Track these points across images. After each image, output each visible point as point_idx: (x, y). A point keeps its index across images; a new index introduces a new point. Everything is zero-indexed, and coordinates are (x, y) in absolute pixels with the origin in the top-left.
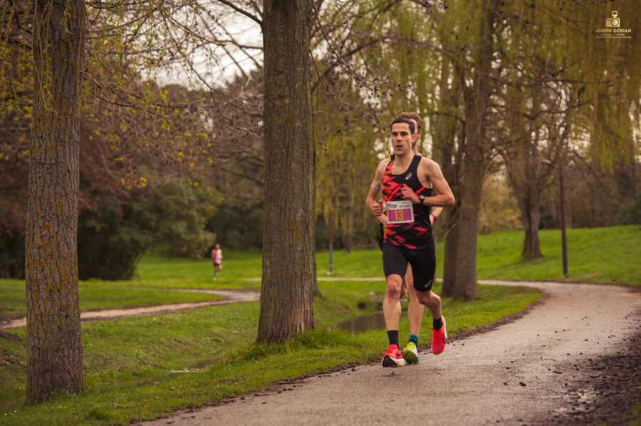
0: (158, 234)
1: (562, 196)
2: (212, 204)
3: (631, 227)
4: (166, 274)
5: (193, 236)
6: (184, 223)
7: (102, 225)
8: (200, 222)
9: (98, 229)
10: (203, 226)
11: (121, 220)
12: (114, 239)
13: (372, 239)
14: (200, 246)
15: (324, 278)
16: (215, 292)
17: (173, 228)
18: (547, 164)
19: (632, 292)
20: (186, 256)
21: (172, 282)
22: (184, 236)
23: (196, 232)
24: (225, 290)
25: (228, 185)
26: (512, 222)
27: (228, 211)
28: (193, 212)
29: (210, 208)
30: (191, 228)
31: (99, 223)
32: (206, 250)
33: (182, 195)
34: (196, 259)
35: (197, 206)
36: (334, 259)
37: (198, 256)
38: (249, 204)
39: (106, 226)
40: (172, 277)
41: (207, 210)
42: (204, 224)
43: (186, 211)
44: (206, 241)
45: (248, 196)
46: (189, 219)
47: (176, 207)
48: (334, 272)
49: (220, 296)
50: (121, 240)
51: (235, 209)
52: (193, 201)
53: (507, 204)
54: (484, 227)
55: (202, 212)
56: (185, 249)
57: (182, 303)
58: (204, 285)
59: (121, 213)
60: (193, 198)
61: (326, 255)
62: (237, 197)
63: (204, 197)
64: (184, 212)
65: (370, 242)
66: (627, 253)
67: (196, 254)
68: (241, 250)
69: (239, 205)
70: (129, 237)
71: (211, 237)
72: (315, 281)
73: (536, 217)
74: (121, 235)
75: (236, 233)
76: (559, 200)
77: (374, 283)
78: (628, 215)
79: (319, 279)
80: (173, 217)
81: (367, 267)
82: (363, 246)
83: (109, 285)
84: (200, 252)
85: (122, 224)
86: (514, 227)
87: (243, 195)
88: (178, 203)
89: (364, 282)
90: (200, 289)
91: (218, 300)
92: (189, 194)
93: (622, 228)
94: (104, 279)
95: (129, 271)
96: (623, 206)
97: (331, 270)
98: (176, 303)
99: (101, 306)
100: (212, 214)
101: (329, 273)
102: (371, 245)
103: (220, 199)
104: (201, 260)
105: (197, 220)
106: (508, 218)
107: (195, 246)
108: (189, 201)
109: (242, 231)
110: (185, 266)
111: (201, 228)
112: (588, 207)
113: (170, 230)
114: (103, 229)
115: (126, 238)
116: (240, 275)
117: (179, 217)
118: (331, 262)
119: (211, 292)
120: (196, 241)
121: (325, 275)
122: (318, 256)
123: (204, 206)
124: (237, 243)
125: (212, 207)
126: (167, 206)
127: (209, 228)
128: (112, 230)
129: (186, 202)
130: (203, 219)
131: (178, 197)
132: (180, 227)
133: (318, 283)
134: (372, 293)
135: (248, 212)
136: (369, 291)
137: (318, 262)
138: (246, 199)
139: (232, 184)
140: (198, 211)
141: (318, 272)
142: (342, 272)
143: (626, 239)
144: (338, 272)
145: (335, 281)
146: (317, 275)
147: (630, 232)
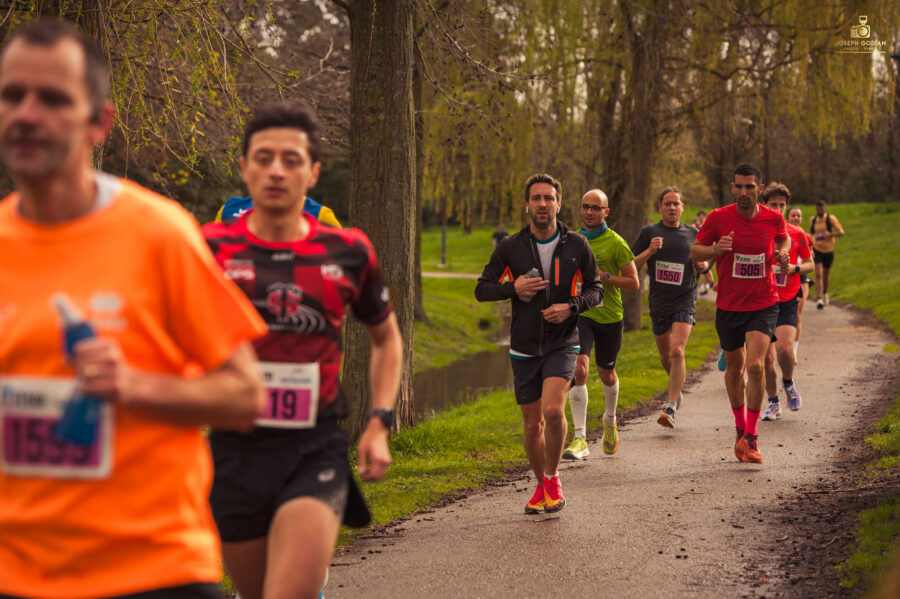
3: (864, 206)
15: (433, 273)
18: (747, 125)
26: (699, 190)
36: (448, 243)
48: (447, 263)
53: (693, 166)
61: (438, 236)
66: (856, 249)
72: (418, 277)
76: (763, 163)
78: (861, 185)
79: (425, 275)
93: (851, 207)
96: (854, 171)
97: (443, 262)
101: (440, 265)
112: (805, 174)
118: (444, 249)
121: (436, 269)
122: (425, 236)
133: (423, 281)
137: (424, 246)
141: (423, 263)
142: (459, 264)
143: (855, 226)
144: (454, 264)
145: (450, 280)
146: (422, 268)
147: (862, 215)
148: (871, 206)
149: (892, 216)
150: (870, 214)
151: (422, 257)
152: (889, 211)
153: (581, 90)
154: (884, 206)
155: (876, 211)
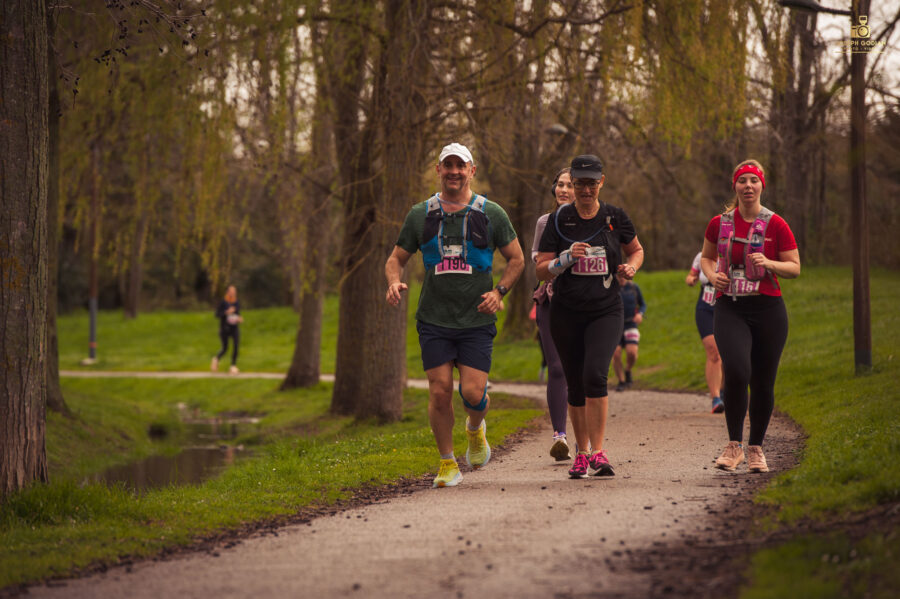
13: (184, 288)
15: (77, 371)
18: (560, 133)
36: (99, 330)
48: (99, 359)
61: (84, 320)
65: (179, 294)
72: (54, 375)
77: (186, 383)
79: (63, 374)
81: (173, 349)
82: (165, 303)
89: (166, 381)
97: (92, 356)
101: (88, 361)
102: (183, 301)
118: (92, 338)
121: (81, 366)
122: (62, 322)
133: (61, 383)
134: (181, 406)
136: (177, 401)
137: (63, 338)
141: (62, 358)
142: (117, 359)
144: (109, 359)
145: (101, 379)
146: (60, 365)
151: (60, 351)
153: (307, 83)
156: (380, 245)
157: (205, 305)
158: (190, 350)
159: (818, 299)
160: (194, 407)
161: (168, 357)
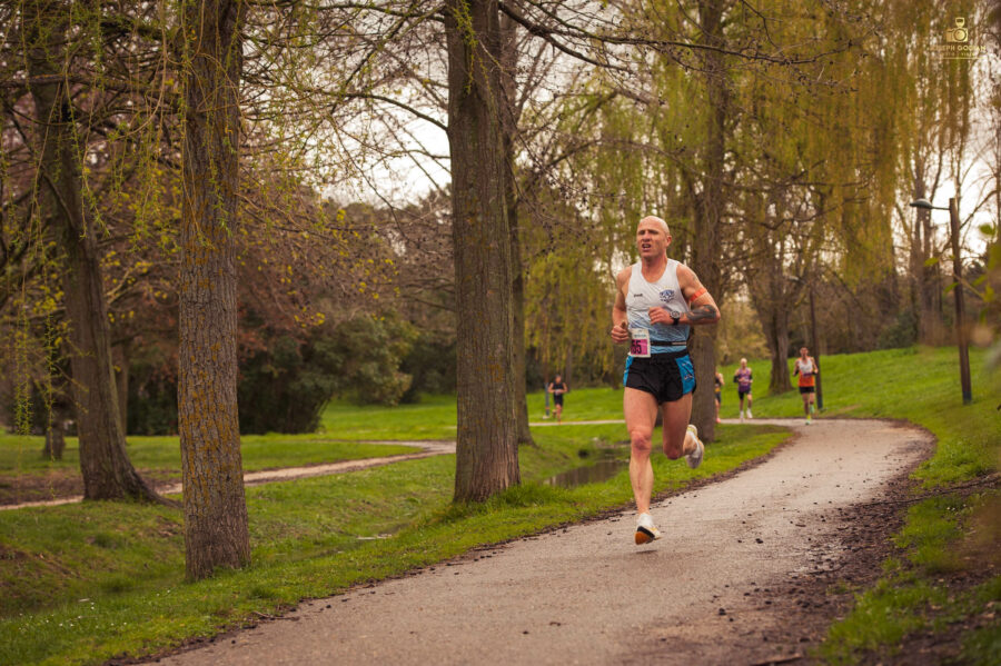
0: (346, 378)
1: (812, 317)
2: (406, 341)
3: (894, 351)
4: (356, 424)
5: (386, 378)
6: (375, 364)
7: (280, 370)
8: (393, 363)
9: (276, 375)
10: (397, 367)
11: (301, 363)
12: (294, 386)
13: (595, 376)
14: (394, 390)
15: (538, 423)
16: (412, 444)
17: (362, 370)
18: (794, 281)
19: (896, 427)
20: (379, 402)
21: (362, 433)
22: (375, 379)
23: (389, 374)
24: (423, 441)
25: (424, 318)
26: (758, 349)
27: (425, 348)
28: (385, 351)
29: (405, 346)
30: (383, 370)
31: (276, 367)
32: (401, 395)
33: (371, 331)
34: (390, 406)
35: (389, 344)
37: (393, 402)
38: (449, 339)
39: (285, 371)
40: (364, 427)
41: (401, 347)
42: (398, 364)
43: (376, 350)
44: (401, 384)
45: (449, 329)
46: (381, 359)
47: (364, 345)
49: (417, 447)
50: (303, 387)
51: (434, 345)
52: (385, 339)
53: (751, 329)
54: (726, 357)
55: (395, 350)
56: (377, 395)
57: (373, 458)
58: (399, 436)
59: (301, 356)
60: (384, 334)
62: (435, 332)
63: (397, 333)
64: (374, 352)
65: (592, 379)
66: (891, 381)
67: (389, 400)
68: (443, 393)
69: (439, 341)
70: (312, 383)
71: (406, 379)
72: (527, 427)
73: (784, 343)
74: (303, 380)
75: (435, 373)
76: (810, 322)
77: (598, 427)
78: (892, 338)
79: (531, 424)
80: (361, 357)
81: (590, 409)
82: (585, 384)
83: (289, 439)
84: (394, 396)
85: (303, 368)
86: (760, 356)
87: (442, 329)
88: (367, 341)
89: (587, 426)
90: (395, 440)
91: (415, 453)
92: (379, 330)
94: (284, 432)
95: (313, 422)
96: (885, 327)
97: (548, 413)
98: (366, 458)
99: (279, 464)
100: (406, 353)
101: (545, 417)
102: (595, 382)
103: (416, 333)
104: (395, 407)
105: (391, 360)
106: (754, 346)
107: (389, 390)
108: (380, 337)
109: (442, 372)
110: (377, 415)
111: (394, 370)
112: (845, 330)
113: (359, 372)
114: (281, 374)
115: (309, 384)
116: (443, 423)
117: (369, 358)
118: (547, 405)
119: (407, 444)
120: (389, 385)
121: (542, 420)
122: (529, 397)
123: (397, 343)
124: (437, 386)
125: (406, 345)
126: (355, 344)
127: (404, 368)
128: (292, 375)
129: (376, 339)
130: (397, 359)
131: (367, 334)
132: (370, 369)
133: (531, 429)
134: (596, 439)
135: (449, 349)
136: (593, 437)
137: (530, 406)
138: (446, 334)
139: (429, 317)
140: (390, 350)
141: (530, 416)
143: (889, 365)
146: (529, 420)
147: (894, 356)
148: (901, 351)
149: (918, 356)
150: (900, 356)
151: (529, 412)
152: (916, 353)
154: (912, 350)
155: (905, 354)
156: (698, 347)
157: (607, 384)
158: (600, 409)
159: (941, 364)
160: (602, 439)
161: (587, 413)
